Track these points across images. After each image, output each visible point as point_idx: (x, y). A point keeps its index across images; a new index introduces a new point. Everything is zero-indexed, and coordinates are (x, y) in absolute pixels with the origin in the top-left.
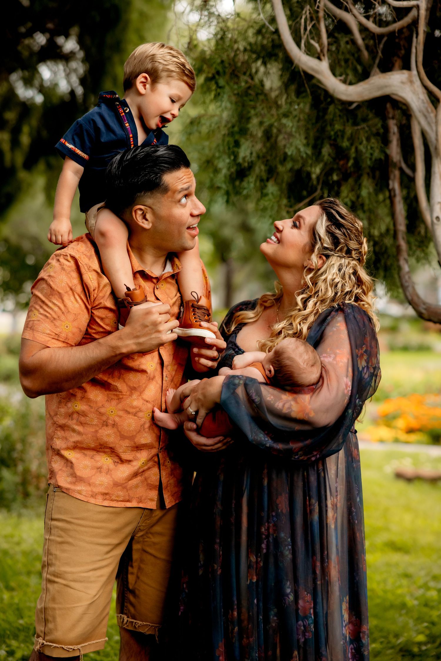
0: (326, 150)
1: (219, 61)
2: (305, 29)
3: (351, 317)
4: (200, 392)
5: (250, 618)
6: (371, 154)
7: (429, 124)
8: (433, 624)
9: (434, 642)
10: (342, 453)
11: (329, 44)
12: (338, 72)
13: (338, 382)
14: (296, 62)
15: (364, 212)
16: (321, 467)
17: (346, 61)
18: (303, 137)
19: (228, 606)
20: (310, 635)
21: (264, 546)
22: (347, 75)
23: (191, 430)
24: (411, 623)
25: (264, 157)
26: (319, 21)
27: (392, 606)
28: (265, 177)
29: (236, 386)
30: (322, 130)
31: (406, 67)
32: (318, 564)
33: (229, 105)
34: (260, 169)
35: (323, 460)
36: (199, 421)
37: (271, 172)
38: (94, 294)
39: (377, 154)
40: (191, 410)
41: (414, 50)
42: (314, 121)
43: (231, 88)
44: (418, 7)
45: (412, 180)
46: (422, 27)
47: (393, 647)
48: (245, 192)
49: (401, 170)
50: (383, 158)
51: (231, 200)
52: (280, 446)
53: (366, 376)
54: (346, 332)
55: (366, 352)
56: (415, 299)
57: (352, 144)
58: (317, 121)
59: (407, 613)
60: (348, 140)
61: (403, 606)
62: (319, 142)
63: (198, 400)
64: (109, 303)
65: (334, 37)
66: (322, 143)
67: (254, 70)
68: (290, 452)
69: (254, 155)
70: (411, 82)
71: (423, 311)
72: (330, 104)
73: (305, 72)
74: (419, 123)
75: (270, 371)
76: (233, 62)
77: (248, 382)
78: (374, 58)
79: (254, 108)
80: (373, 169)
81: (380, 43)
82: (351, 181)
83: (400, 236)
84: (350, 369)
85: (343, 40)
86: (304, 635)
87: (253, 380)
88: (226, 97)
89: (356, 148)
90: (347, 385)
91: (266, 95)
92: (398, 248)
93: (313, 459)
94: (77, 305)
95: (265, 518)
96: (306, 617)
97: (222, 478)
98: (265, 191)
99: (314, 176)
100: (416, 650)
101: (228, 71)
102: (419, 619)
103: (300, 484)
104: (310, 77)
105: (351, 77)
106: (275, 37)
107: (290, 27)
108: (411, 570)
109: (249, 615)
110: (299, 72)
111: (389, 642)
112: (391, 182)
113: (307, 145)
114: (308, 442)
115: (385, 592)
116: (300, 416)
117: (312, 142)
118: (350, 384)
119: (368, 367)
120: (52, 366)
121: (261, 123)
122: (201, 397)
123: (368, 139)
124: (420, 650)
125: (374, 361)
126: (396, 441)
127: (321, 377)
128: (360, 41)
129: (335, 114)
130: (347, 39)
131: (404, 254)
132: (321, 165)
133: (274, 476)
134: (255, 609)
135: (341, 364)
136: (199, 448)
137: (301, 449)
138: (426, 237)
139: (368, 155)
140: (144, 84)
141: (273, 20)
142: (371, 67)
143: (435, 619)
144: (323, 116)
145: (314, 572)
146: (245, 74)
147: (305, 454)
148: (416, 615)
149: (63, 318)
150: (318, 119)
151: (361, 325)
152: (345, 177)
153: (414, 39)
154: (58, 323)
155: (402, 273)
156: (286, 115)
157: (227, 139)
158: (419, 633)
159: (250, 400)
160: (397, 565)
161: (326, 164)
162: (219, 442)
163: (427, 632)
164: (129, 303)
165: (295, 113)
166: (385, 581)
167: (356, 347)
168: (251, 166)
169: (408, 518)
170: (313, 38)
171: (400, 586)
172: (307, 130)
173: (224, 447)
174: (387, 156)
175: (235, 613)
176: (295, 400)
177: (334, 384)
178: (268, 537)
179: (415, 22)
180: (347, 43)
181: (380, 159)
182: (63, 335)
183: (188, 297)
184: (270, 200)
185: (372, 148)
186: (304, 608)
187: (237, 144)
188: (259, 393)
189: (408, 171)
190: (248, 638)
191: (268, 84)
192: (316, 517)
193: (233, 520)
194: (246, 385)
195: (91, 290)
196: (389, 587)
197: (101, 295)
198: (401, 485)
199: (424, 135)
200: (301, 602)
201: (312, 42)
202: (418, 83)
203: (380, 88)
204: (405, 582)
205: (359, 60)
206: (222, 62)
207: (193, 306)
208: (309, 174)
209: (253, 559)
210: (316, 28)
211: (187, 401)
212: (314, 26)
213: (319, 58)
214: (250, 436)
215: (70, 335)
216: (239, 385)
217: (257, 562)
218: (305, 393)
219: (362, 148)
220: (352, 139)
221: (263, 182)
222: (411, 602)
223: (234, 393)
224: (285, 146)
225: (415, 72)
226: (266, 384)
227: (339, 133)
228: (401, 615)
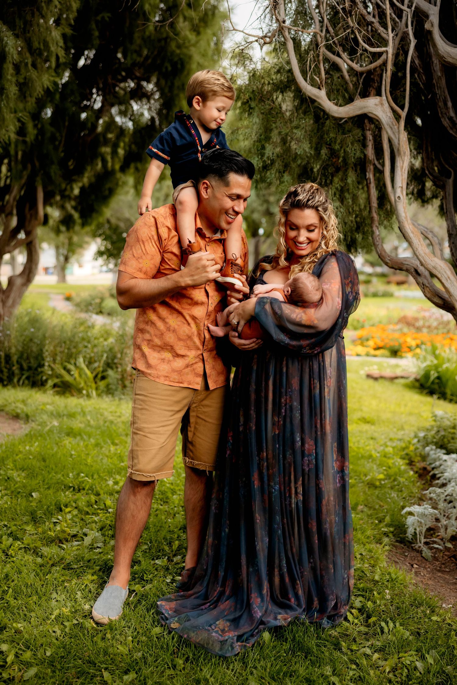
0: (324, 152)
1: (251, 90)
2: (310, 67)
3: (341, 258)
4: (241, 309)
5: (274, 456)
6: (355, 154)
7: (394, 133)
8: (389, 468)
9: (390, 479)
10: (334, 349)
11: (326, 78)
12: (332, 97)
13: (333, 300)
14: (304, 90)
15: (349, 194)
16: (321, 359)
17: (338, 91)
18: (308, 142)
19: (260, 450)
20: (312, 466)
21: (283, 411)
22: (338, 100)
23: (235, 337)
24: (375, 467)
25: (281, 156)
26: (319, 63)
27: (363, 457)
28: (282, 171)
29: (265, 303)
30: (322, 137)
31: (379, 94)
32: (319, 421)
33: (257, 120)
34: (278, 165)
35: (322, 352)
36: (240, 329)
37: (286, 167)
38: (164, 243)
39: (358, 154)
40: (235, 321)
41: (384, 83)
42: (315, 131)
43: (259, 109)
44: (387, 52)
45: (382, 172)
46: (390, 66)
47: (363, 482)
48: (268, 180)
49: (374, 164)
50: (362, 157)
51: (259, 187)
52: (294, 343)
53: (351, 298)
54: (338, 269)
55: (351, 282)
56: (383, 253)
57: (341, 148)
58: (318, 131)
59: (372, 462)
60: (339, 144)
61: (370, 456)
62: (319, 146)
63: (239, 315)
64: (176, 250)
65: (329, 74)
66: (321, 146)
67: (275, 97)
68: (301, 347)
69: (275, 154)
70: (382, 104)
71: (388, 261)
72: (327, 119)
73: (310, 98)
74: (387, 133)
75: (288, 292)
76: (261, 91)
77: (273, 301)
78: (356, 89)
79: (275, 123)
80: (355, 165)
81: (361, 78)
82: (341, 173)
83: (374, 210)
84: (341, 293)
85: (336, 75)
86: (308, 466)
87: (276, 300)
88: (255, 114)
89: (344, 150)
90: (338, 303)
91: (283, 114)
92: (372, 219)
93: (316, 352)
94: (154, 249)
95: (284, 394)
96: (310, 455)
97: (255, 368)
98: (282, 180)
99: (315, 170)
100: (378, 483)
101: (258, 98)
102: (381, 465)
103: (307, 370)
104: (313, 101)
105: (341, 101)
106: (290, 74)
107: (299, 67)
108: (376, 435)
109: (273, 455)
110: (306, 98)
111: (360, 479)
112: (367, 174)
113: (311, 148)
114: (313, 340)
115: (358, 448)
116: (308, 323)
117: (314, 145)
118: (340, 302)
119: (352, 292)
120: (136, 290)
121: (280, 133)
122: (241, 312)
123: (352, 144)
124: (381, 484)
125: (356, 288)
126: (368, 355)
127: (322, 298)
128: (347, 77)
129: (330, 126)
130: (339, 75)
131: (376, 223)
132: (321, 162)
133: (290, 366)
134: (277, 451)
135: (334, 289)
136: (240, 348)
137: (308, 345)
138: (391, 211)
139: (352, 155)
140: (198, 103)
141: (288, 63)
142: (355, 95)
143: (391, 465)
144: (322, 128)
145: (316, 427)
146: (268, 99)
147: (310, 349)
148: (378, 462)
149: (144, 257)
150: (318, 130)
151: (347, 264)
152: (338, 170)
153: (384, 74)
154: (141, 260)
155: (374, 236)
156: (297, 127)
157: (256, 144)
158: (380, 473)
159: (275, 313)
160: (366, 432)
161: (323, 161)
162: (254, 342)
163: (385, 473)
164: (189, 251)
165: (302, 126)
166: (358, 442)
167: (345, 278)
168: (273, 162)
169: (374, 403)
170: (315, 75)
171: (369, 445)
172: (311, 137)
173: (256, 346)
174: (365, 156)
175: (265, 454)
176: (305, 312)
177: (330, 302)
178: (286, 405)
179: (385, 64)
180: (339, 78)
181: (360, 158)
182: (144, 269)
183: (230, 256)
184: (286, 186)
185: (355, 150)
186: (309, 449)
187: (263, 148)
188: (280, 308)
189: (379, 166)
190: (272, 469)
191: (284, 107)
192: (317, 391)
193: (263, 394)
194: (271, 303)
195: (163, 239)
196: (361, 445)
197: (169, 243)
198: (371, 382)
199: (390, 141)
200: (307, 446)
201: (315, 77)
202: (386, 105)
203: (361, 108)
204: (371, 442)
205: (346, 90)
206: (253, 91)
207: (232, 263)
208: (312, 169)
209: (276, 419)
210: (317, 67)
211: (232, 316)
212: (316, 65)
213: (319, 88)
214: (275, 336)
215: (149, 269)
216: (267, 303)
217: (279, 421)
218: (311, 308)
219: (348, 149)
220: (342, 144)
221: (281, 173)
222: (375, 454)
223: (264, 308)
224: (296, 149)
225: (384, 98)
226: (285, 302)
227: (333, 140)
228: (368, 462)
